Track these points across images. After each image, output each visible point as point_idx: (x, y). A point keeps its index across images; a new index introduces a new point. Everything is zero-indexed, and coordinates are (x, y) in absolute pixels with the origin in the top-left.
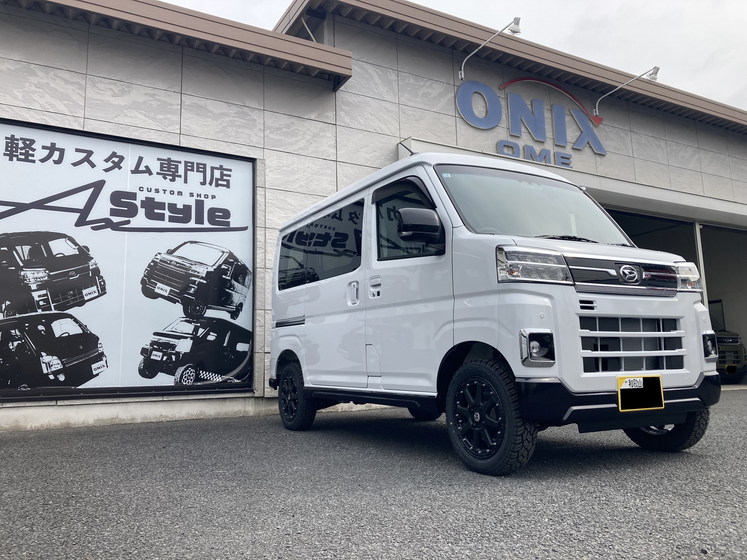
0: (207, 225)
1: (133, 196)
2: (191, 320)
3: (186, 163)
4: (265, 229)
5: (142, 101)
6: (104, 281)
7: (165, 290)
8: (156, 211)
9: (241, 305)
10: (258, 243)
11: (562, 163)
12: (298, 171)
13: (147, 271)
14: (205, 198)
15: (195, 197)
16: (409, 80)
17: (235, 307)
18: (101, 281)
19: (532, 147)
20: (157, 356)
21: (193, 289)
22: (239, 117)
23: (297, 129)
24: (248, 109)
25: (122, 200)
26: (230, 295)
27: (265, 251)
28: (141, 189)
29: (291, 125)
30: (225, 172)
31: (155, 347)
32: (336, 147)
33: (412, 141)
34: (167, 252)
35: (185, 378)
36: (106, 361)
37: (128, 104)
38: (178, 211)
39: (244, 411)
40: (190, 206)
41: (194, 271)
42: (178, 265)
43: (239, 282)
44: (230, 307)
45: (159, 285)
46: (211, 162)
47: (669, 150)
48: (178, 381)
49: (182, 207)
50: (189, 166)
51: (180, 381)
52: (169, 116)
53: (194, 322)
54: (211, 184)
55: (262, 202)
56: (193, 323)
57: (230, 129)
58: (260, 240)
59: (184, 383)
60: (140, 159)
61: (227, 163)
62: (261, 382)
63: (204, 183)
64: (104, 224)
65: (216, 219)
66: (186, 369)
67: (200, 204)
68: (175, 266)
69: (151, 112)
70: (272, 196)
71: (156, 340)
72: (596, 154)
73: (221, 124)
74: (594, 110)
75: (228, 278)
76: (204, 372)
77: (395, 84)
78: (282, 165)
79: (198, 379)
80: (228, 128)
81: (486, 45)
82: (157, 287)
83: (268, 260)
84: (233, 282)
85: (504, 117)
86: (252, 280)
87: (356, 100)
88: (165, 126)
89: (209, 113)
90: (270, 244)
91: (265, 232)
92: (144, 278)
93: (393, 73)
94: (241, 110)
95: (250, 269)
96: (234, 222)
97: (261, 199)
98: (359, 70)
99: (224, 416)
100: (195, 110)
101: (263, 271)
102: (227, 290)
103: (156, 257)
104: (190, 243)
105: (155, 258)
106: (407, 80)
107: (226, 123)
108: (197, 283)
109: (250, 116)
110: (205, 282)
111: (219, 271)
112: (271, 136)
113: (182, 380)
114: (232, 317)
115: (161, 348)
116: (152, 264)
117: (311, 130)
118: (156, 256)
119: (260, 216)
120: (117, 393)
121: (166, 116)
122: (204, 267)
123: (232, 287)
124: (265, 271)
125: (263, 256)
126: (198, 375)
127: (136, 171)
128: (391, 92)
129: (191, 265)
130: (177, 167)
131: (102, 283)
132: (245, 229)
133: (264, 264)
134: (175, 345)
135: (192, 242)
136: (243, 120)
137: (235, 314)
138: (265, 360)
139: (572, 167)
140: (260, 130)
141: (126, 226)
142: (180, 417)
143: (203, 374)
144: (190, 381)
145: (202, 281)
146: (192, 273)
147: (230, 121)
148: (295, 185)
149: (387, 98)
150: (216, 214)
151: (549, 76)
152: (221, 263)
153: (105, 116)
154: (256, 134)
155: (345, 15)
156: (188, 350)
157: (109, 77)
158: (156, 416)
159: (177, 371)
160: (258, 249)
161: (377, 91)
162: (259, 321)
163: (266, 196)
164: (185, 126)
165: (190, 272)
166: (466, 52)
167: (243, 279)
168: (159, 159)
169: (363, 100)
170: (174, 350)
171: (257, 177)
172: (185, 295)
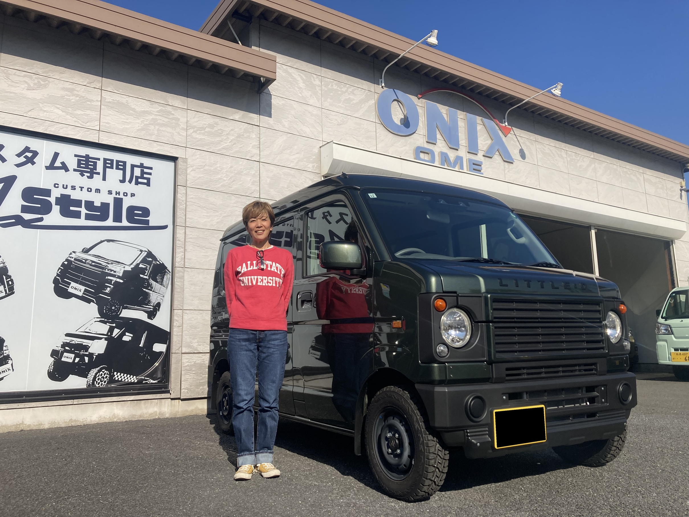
0: (125, 223)
1: (48, 192)
2: (106, 320)
3: (105, 160)
4: (185, 228)
5: (60, 96)
6: (12, 281)
7: (79, 290)
8: (72, 208)
9: (159, 305)
10: (177, 242)
11: (474, 169)
12: (221, 171)
13: (60, 270)
14: (124, 195)
15: (114, 195)
16: (332, 86)
17: (152, 307)
18: (9, 281)
19: (446, 154)
20: (68, 358)
21: (108, 289)
22: (161, 116)
23: (221, 129)
24: (171, 108)
25: (35, 196)
26: (147, 295)
27: (185, 250)
28: (56, 186)
29: (215, 125)
30: (146, 170)
31: (67, 348)
32: (260, 148)
33: (334, 144)
34: (83, 250)
35: (98, 380)
36: (12, 365)
37: (44, 98)
38: (96, 209)
39: (159, 414)
40: (108, 204)
41: (110, 270)
42: (93, 264)
43: (157, 282)
44: (147, 306)
45: (73, 284)
46: (131, 160)
47: (569, 159)
48: (91, 383)
49: (100, 205)
50: (108, 163)
51: (93, 383)
52: (88, 112)
53: (110, 323)
54: (130, 181)
55: (183, 200)
56: (107, 324)
57: (152, 127)
58: (180, 239)
59: (97, 386)
60: (56, 155)
61: (147, 162)
62: (178, 383)
63: (123, 181)
64: (14, 221)
65: (135, 217)
66: (99, 371)
67: (118, 202)
68: (91, 265)
69: (69, 107)
70: (194, 195)
71: (68, 341)
72: (504, 161)
73: (142, 122)
74: (504, 120)
75: (145, 277)
76: (119, 374)
77: (318, 89)
78: (204, 164)
79: (112, 380)
80: (150, 126)
81: (405, 55)
82: (70, 286)
83: (188, 259)
84: (151, 281)
85: (421, 124)
86: (170, 279)
87: (280, 103)
88: (83, 122)
89: (131, 111)
90: (190, 243)
91: (185, 231)
92: (57, 277)
93: (317, 78)
94: (164, 108)
95: (169, 268)
96: (153, 221)
97: (182, 198)
98: (284, 74)
99: (139, 419)
100: (116, 107)
101: (182, 271)
102: (144, 290)
103: (71, 256)
104: (107, 242)
105: (69, 257)
106: (330, 86)
107: (148, 121)
108: (113, 282)
109: (173, 114)
110: (122, 281)
111: (137, 271)
112: (195, 135)
113: (95, 382)
114: (150, 317)
115: (73, 349)
116: (66, 263)
117: (236, 130)
118: (70, 254)
119: (181, 215)
120: (23, 397)
121: (85, 112)
122: (122, 266)
123: (149, 286)
124: (184, 271)
125: (182, 256)
126: (112, 376)
127: (51, 167)
128: (314, 97)
129: (107, 264)
130: (95, 163)
131: (10, 283)
132: (165, 227)
133: (183, 263)
134: (88, 346)
135: (109, 241)
136: (166, 119)
137: (152, 315)
138: (182, 361)
139: (482, 174)
140: (183, 129)
141: (39, 224)
142: (91, 421)
143: (118, 376)
144: (103, 383)
145: (118, 280)
146: (108, 272)
147: (152, 119)
148: (217, 185)
149: (311, 102)
150: (135, 212)
151: (463, 87)
152: (138, 262)
153: (18, 109)
154: (179, 133)
155: (271, 20)
156: (102, 351)
157: (24, 69)
158: (65, 421)
159: (90, 373)
160: (177, 248)
161: (301, 95)
162: (177, 320)
163: (187, 195)
164: (104, 122)
165: (106, 271)
166: (387, 60)
167: (161, 279)
168: (76, 156)
169: (287, 103)
170: (86, 351)
171: (179, 176)
172: (100, 295)
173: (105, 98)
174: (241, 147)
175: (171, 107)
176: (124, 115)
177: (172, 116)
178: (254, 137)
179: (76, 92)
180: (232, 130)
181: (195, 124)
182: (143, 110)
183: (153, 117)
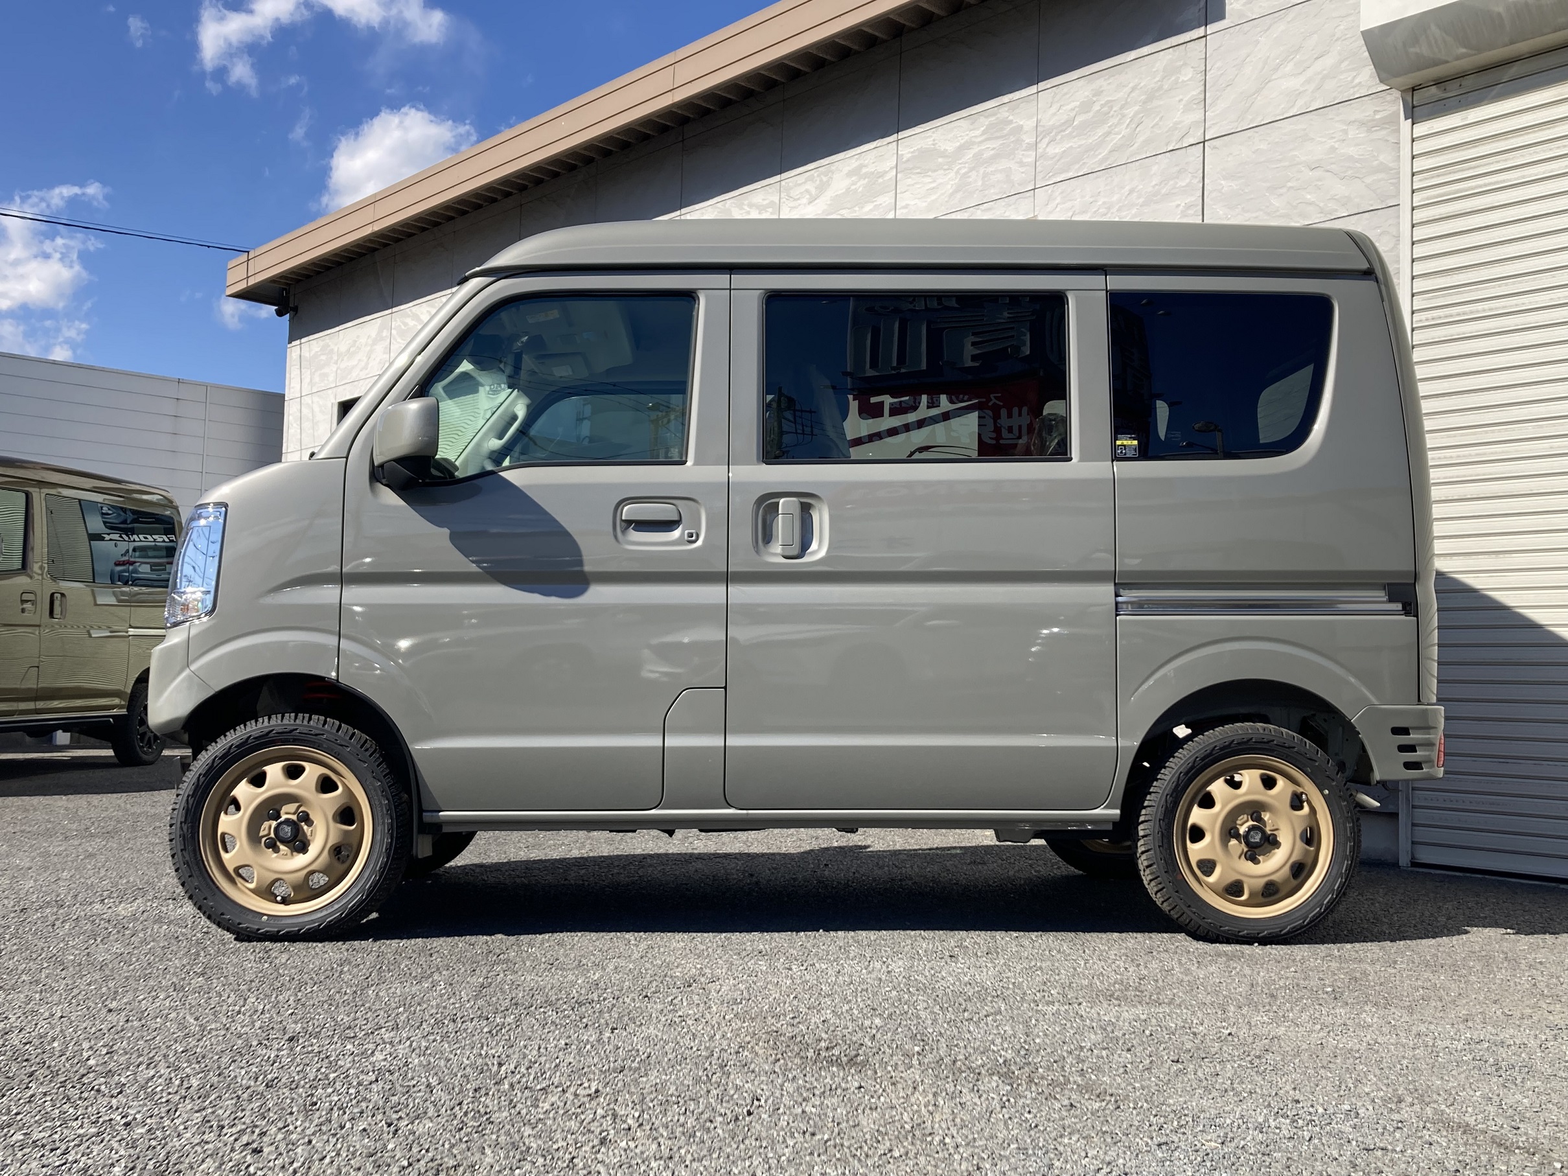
173: (902, 155)
174: (1157, 124)
175: (1005, 108)
176: (930, 173)
177: (1008, 128)
178: (1190, 76)
179: (864, 170)
180: (1133, 89)
181: (1051, 123)
182: (958, 144)
183: (976, 149)
